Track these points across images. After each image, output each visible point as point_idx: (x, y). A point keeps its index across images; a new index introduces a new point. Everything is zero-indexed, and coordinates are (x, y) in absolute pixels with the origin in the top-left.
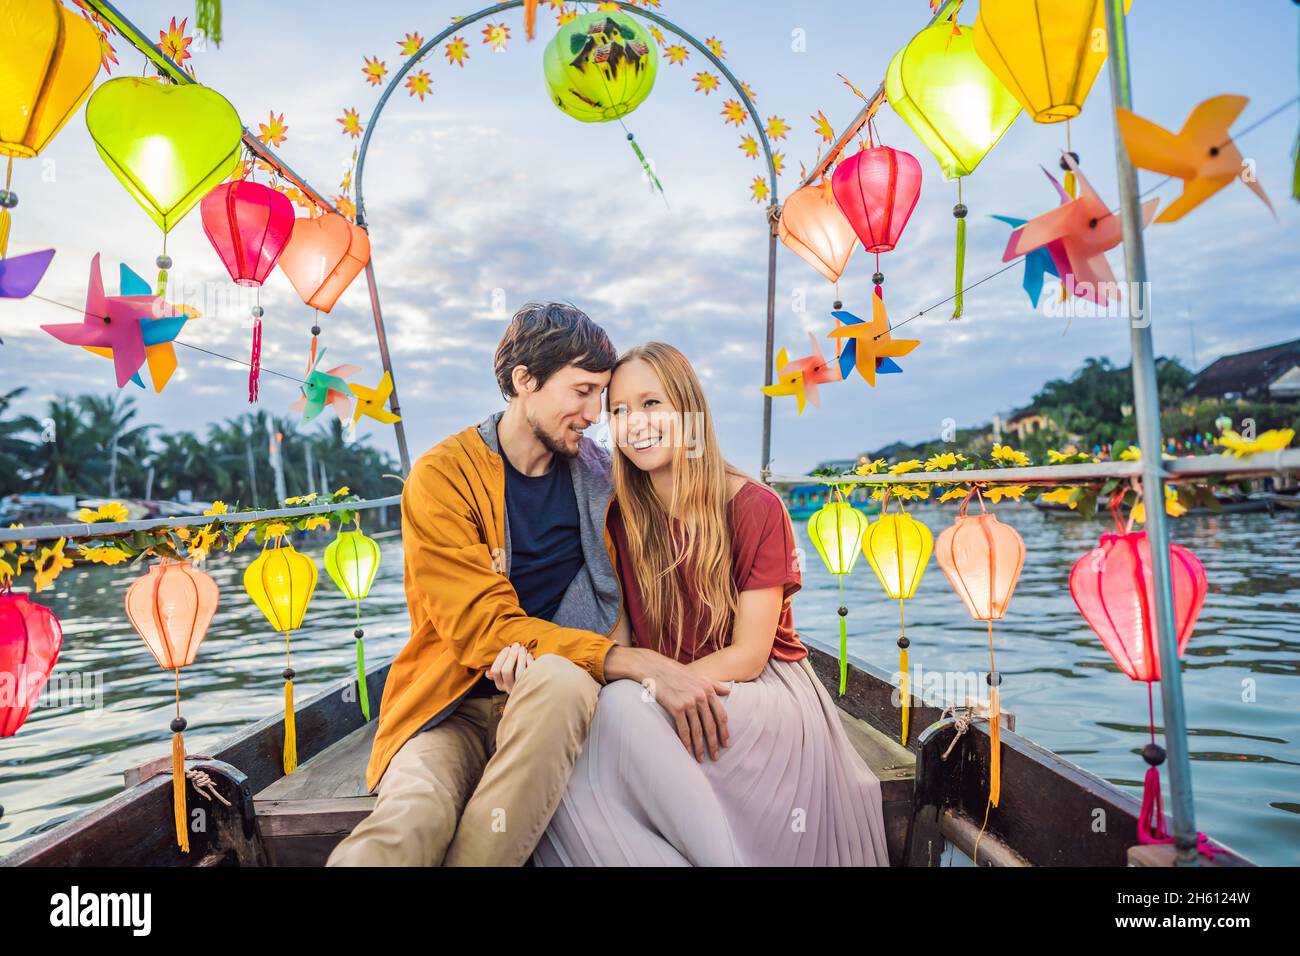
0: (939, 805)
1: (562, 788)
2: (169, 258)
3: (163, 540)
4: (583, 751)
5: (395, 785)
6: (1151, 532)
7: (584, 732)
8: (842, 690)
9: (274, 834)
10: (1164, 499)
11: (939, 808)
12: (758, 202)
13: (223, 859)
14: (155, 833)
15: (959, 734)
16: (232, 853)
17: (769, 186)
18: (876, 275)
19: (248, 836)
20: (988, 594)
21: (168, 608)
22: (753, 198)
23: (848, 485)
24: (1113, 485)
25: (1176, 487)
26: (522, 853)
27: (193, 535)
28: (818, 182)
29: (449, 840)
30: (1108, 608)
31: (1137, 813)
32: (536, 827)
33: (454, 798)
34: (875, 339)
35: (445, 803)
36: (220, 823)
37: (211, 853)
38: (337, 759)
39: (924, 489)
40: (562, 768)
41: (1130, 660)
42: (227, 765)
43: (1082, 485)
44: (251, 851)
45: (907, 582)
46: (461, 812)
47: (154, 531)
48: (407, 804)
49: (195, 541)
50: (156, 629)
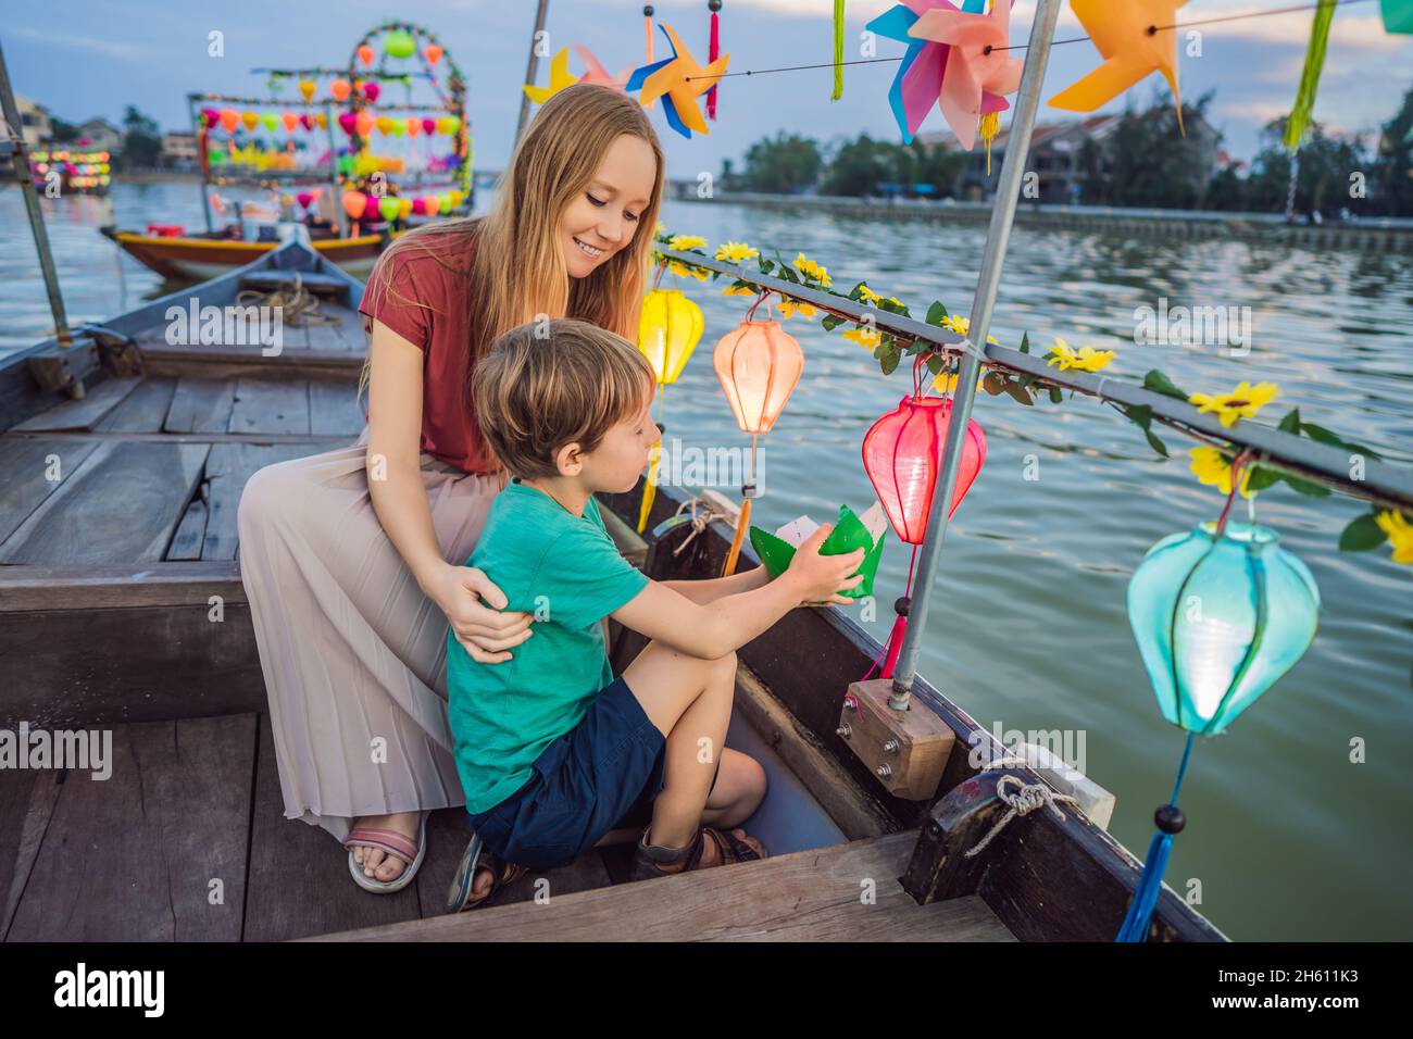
15: (694, 533)
20: (760, 409)
24: (922, 347)
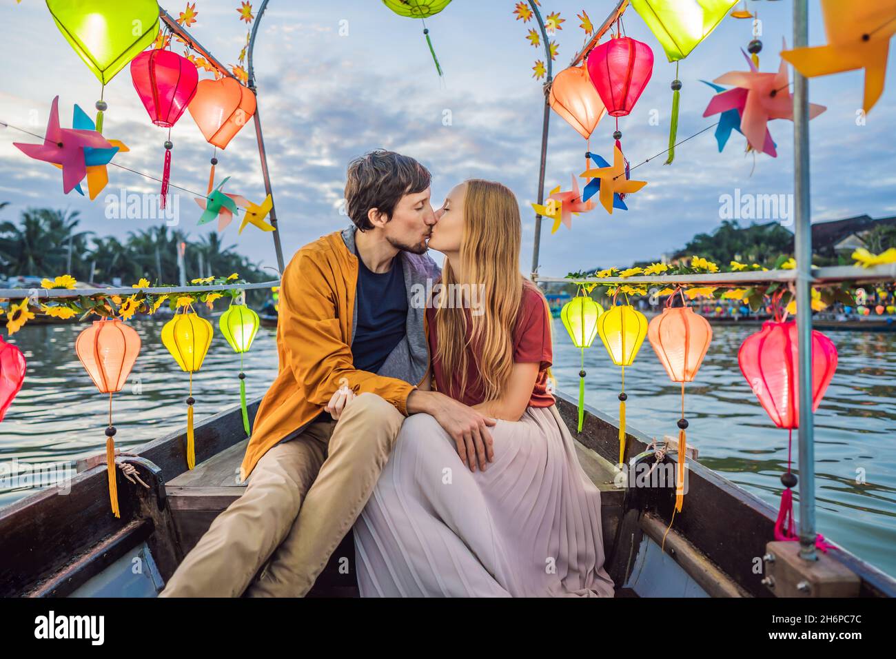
0: (641, 510)
1: (373, 484)
2: (105, 103)
3: (101, 303)
4: (389, 461)
5: (260, 478)
6: (799, 321)
7: (390, 447)
8: (580, 428)
9: (180, 509)
10: (810, 298)
11: (640, 511)
12: (538, 79)
13: (145, 523)
14: (96, 503)
15: (658, 461)
16: (150, 520)
17: (546, 68)
18: (616, 132)
19: (161, 509)
20: (683, 364)
21: (105, 351)
22: (534, 76)
23: (591, 285)
24: (776, 287)
25: (818, 290)
26: (343, 528)
27: (123, 301)
28: (580, 64)
29: (295, 517)
30: (765, 376)
31: (775, 519)
32: (354, 511)
33: (300, 489)
34: (614, 179)
35: (292, 491)
36: (142, 499)
37: (135, 519)
38: (224, 461)
39: (643, 289)
40: (373, 471)
41: (777, 412)
42: (147, 460)
43: (753, 287)
44: (163, 519)
45: (627, 355)
46: (303, 498)
47: (96, 297)
48: (265, 491)
49: (124, 305)
50: (96, 366)
